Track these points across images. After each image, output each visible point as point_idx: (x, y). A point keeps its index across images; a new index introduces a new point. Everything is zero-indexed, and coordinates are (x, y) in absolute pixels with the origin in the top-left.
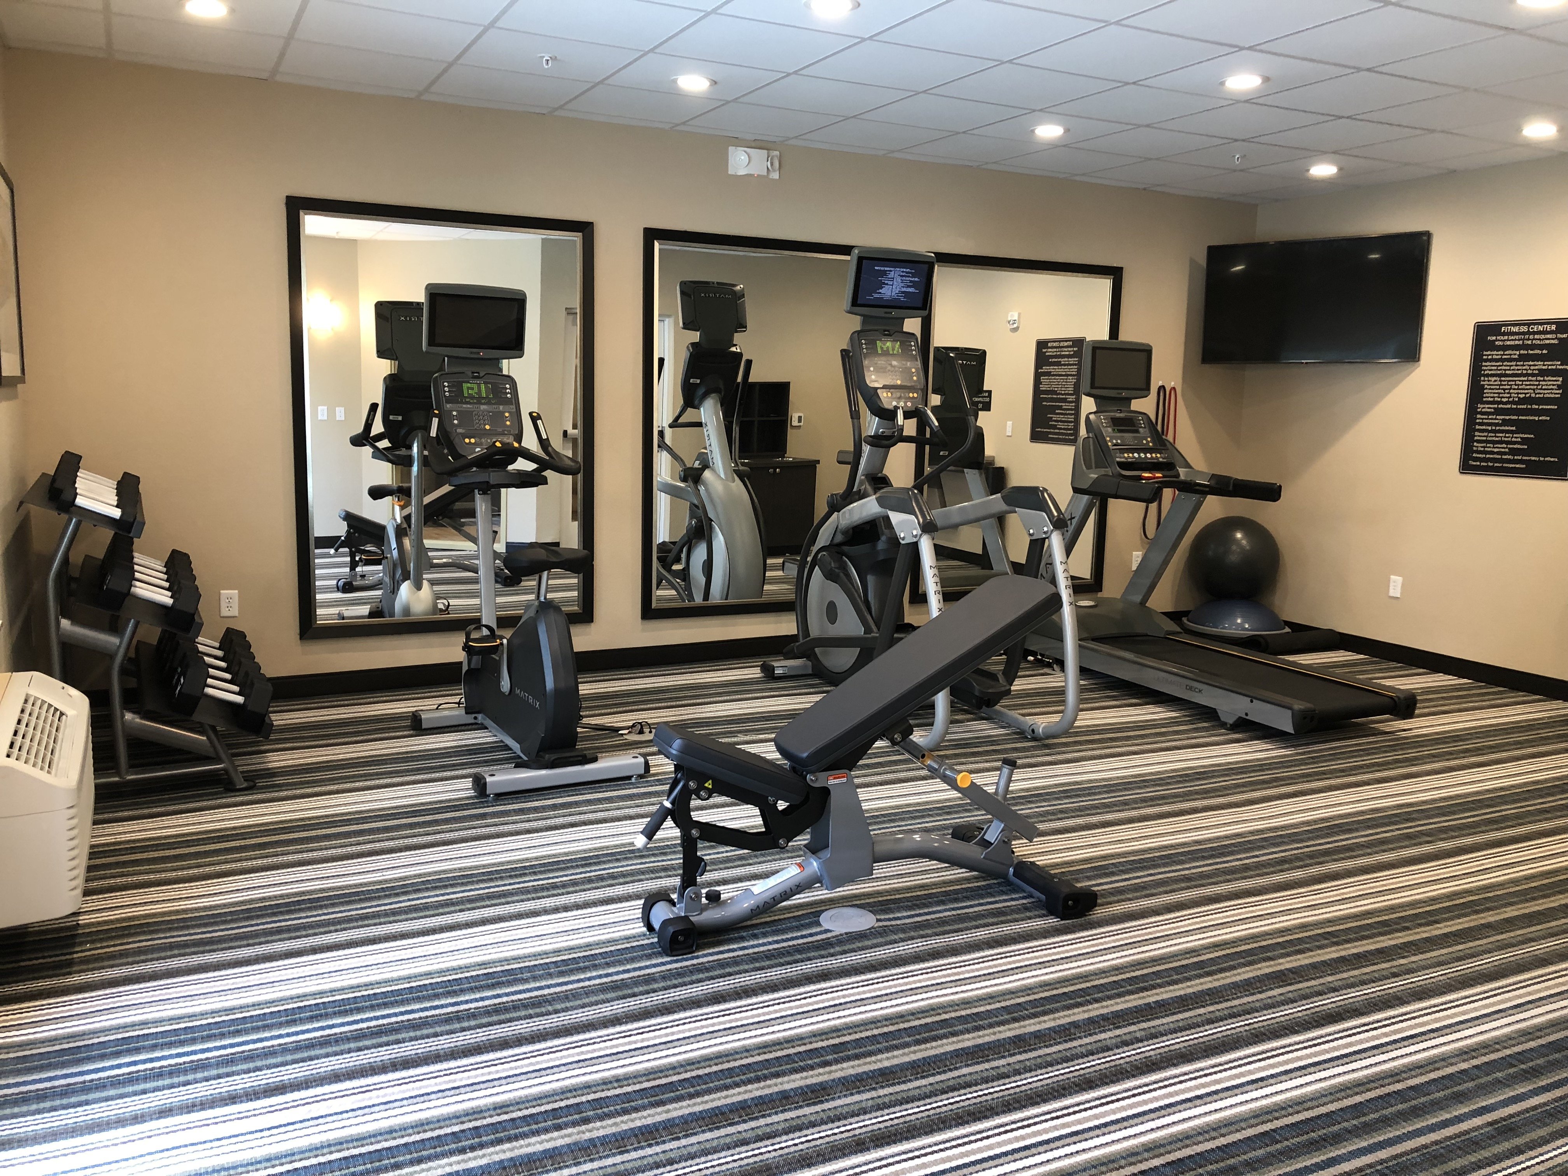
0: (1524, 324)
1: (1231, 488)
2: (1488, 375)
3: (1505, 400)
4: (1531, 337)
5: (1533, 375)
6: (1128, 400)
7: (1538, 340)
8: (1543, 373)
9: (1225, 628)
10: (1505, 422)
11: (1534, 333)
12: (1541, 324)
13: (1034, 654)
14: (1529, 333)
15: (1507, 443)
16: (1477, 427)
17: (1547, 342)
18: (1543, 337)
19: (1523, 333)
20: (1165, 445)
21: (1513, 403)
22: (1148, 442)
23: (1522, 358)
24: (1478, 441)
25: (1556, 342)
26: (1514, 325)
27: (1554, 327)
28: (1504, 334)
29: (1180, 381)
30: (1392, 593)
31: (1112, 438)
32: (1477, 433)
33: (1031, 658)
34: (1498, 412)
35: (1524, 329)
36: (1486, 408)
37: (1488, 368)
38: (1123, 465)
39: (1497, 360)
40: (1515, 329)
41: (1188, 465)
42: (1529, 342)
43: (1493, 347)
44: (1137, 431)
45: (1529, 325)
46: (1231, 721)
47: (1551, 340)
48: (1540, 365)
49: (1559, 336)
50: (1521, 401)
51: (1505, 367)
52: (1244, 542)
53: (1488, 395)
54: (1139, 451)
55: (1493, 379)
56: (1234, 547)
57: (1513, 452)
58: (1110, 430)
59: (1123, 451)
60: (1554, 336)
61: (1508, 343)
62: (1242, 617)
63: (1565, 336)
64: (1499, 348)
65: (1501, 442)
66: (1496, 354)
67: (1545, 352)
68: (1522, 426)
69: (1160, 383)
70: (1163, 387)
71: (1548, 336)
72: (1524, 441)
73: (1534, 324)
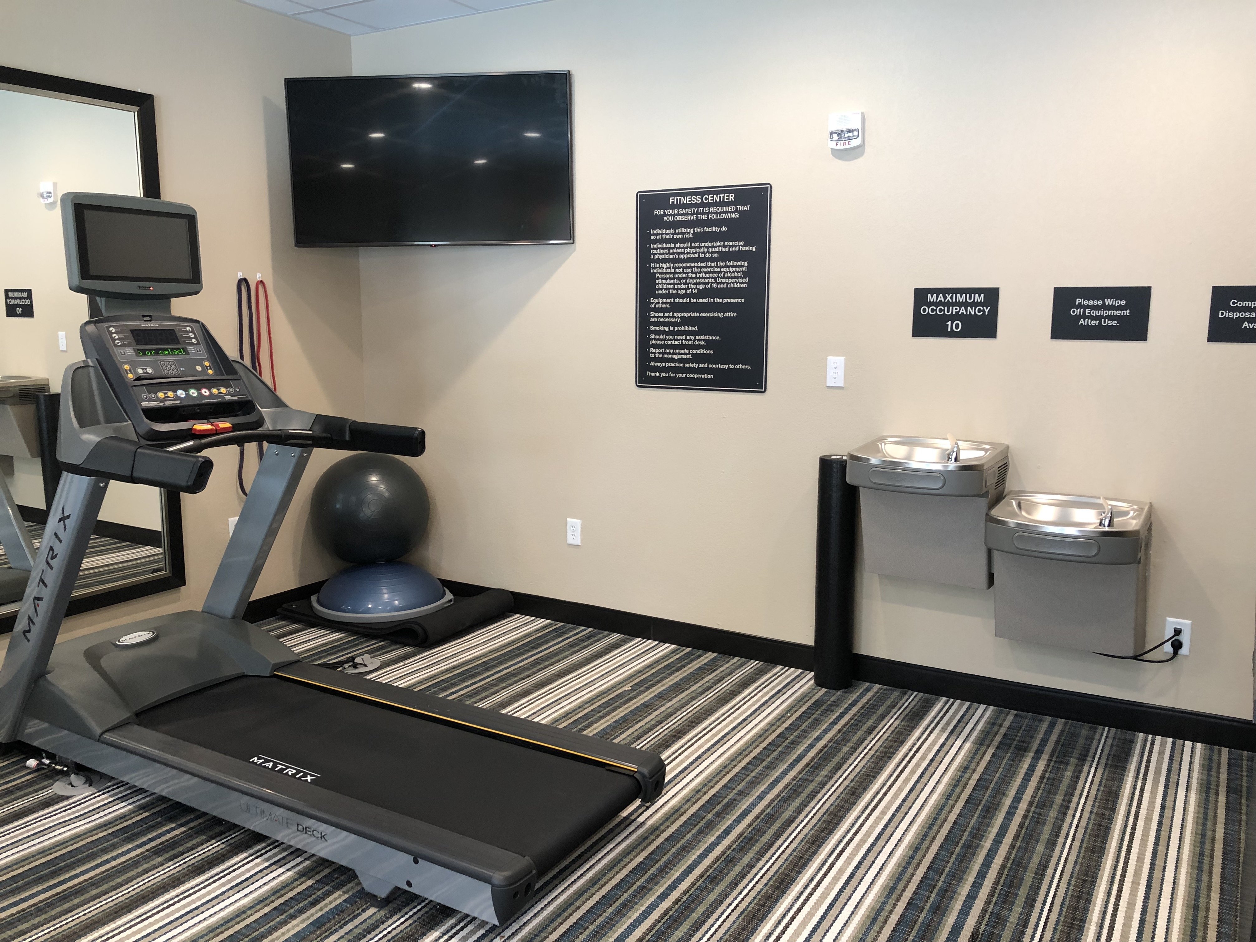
0: (696, 194)
1: (347, 438)
2: (658, 261)
3: (682, 292)
4: (706, 210)
5: (712, 260)
6: (167, 297)
7: (714, 213)
8: (724, 256)
9: (368, 611)
10: (685, 321)
11: (709, 205)
12: (717, 193)
13: (36, 753)
14: (703, 205)
15: (689, 347)
16: (653, 328)
17: (726, 216)
18: (720, 209)
19: (696, 205)
20: (234, 372)
21: (692, 296)
22: (205, 368)
23: (698, 238)
24: (656, 346)
25: (736, 216)
26: (684, 195)
27: (732, 197)
28: (674, 206)
29: (270, 270)
30: (571, 540)
31: (134, 365)
32: (653, 336)
33: (32, 763)
34: (675, 308)
35: (697, 199)
36: (659, 303)
37: (658, 251)
38: (155, 414)
39: (667, 241)
40: (686, 200)
41: (279, 403)
42: (704, 217)
43: (660, 223)
44: (186, 352)
45: (702, 194)
46: (383, 893)
47: (730, 213)
48: (720, 246)
49: (741, 208)
50: (702, 293)
51: (677, 250)
52: (382, 487)
53: (662, 287)
54: (185, 385)
55: (665, 266)
56: (370, 497)
57: (697, 358)
58: (129, 351)
59: (154, 387)
60: (733, 208)
61: (679, 218)
62: (392, 591)
63: (746, 208)
64: (669, 225)
65: (682, 347)
66: (668, 234)
67: (724, 229)
68: (705, 326)
69: (240, 275)
70: (245, 280)
71: (726, 209)
72: (709, 345)
73: (709, 193)
